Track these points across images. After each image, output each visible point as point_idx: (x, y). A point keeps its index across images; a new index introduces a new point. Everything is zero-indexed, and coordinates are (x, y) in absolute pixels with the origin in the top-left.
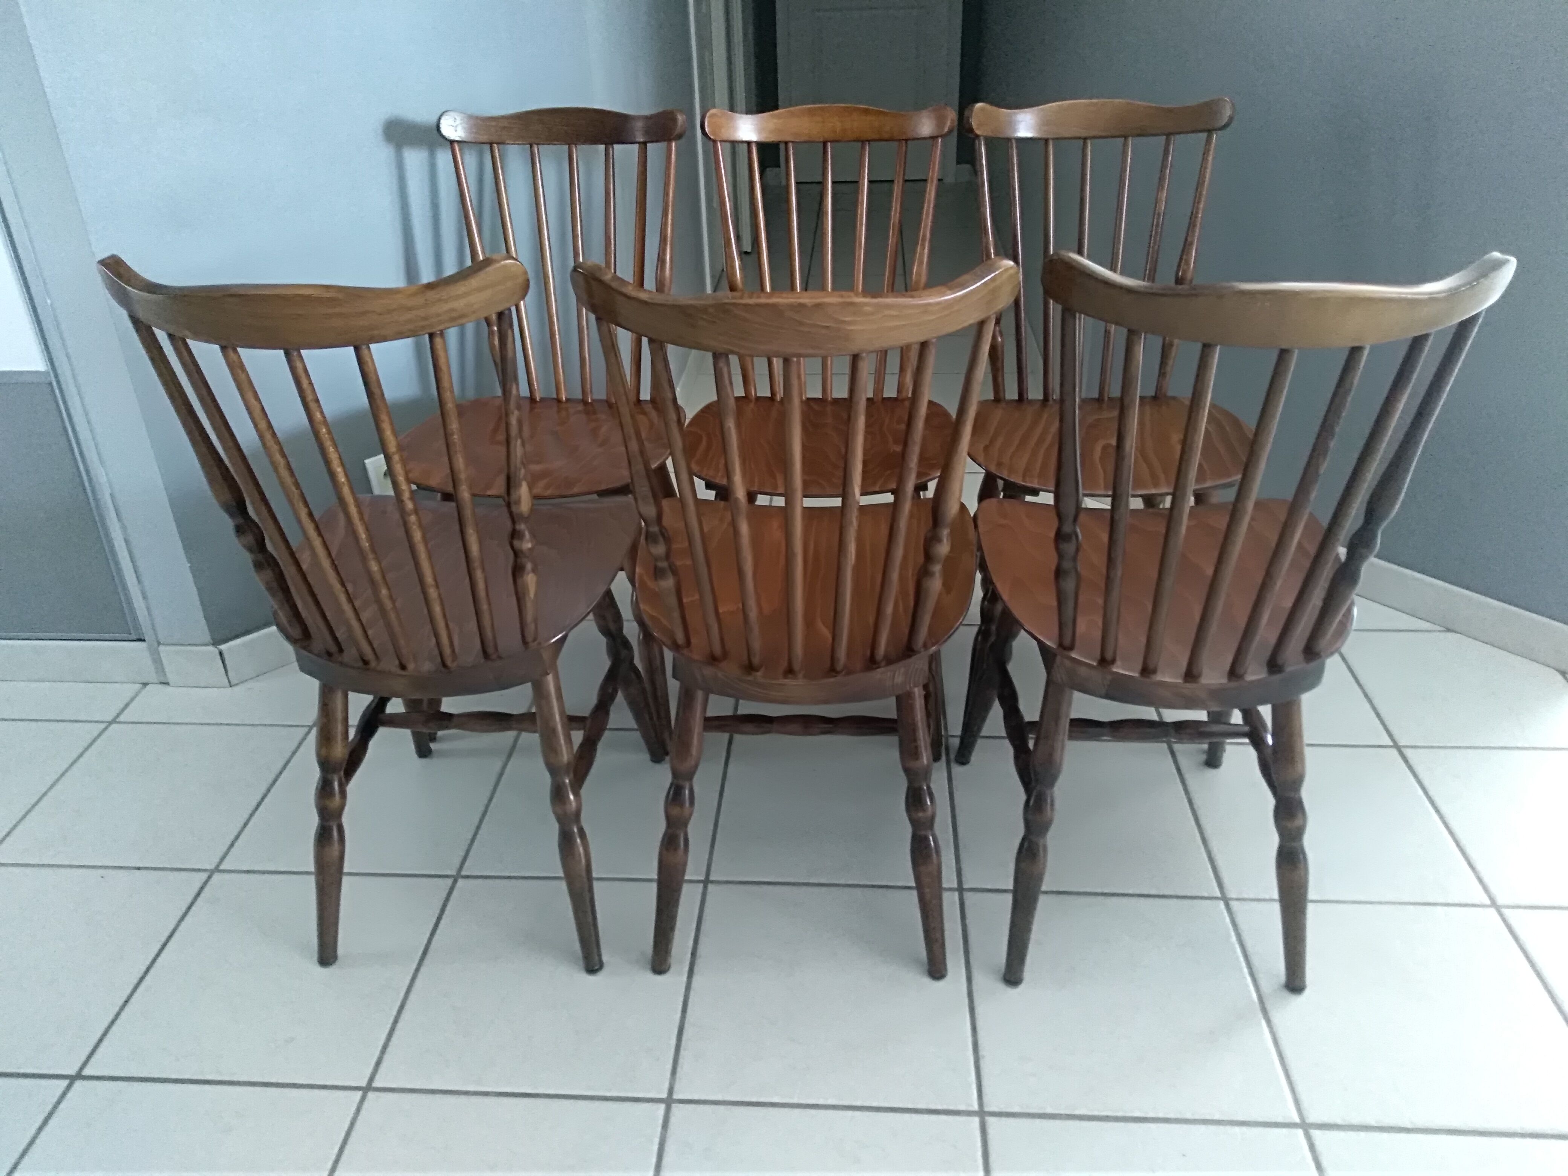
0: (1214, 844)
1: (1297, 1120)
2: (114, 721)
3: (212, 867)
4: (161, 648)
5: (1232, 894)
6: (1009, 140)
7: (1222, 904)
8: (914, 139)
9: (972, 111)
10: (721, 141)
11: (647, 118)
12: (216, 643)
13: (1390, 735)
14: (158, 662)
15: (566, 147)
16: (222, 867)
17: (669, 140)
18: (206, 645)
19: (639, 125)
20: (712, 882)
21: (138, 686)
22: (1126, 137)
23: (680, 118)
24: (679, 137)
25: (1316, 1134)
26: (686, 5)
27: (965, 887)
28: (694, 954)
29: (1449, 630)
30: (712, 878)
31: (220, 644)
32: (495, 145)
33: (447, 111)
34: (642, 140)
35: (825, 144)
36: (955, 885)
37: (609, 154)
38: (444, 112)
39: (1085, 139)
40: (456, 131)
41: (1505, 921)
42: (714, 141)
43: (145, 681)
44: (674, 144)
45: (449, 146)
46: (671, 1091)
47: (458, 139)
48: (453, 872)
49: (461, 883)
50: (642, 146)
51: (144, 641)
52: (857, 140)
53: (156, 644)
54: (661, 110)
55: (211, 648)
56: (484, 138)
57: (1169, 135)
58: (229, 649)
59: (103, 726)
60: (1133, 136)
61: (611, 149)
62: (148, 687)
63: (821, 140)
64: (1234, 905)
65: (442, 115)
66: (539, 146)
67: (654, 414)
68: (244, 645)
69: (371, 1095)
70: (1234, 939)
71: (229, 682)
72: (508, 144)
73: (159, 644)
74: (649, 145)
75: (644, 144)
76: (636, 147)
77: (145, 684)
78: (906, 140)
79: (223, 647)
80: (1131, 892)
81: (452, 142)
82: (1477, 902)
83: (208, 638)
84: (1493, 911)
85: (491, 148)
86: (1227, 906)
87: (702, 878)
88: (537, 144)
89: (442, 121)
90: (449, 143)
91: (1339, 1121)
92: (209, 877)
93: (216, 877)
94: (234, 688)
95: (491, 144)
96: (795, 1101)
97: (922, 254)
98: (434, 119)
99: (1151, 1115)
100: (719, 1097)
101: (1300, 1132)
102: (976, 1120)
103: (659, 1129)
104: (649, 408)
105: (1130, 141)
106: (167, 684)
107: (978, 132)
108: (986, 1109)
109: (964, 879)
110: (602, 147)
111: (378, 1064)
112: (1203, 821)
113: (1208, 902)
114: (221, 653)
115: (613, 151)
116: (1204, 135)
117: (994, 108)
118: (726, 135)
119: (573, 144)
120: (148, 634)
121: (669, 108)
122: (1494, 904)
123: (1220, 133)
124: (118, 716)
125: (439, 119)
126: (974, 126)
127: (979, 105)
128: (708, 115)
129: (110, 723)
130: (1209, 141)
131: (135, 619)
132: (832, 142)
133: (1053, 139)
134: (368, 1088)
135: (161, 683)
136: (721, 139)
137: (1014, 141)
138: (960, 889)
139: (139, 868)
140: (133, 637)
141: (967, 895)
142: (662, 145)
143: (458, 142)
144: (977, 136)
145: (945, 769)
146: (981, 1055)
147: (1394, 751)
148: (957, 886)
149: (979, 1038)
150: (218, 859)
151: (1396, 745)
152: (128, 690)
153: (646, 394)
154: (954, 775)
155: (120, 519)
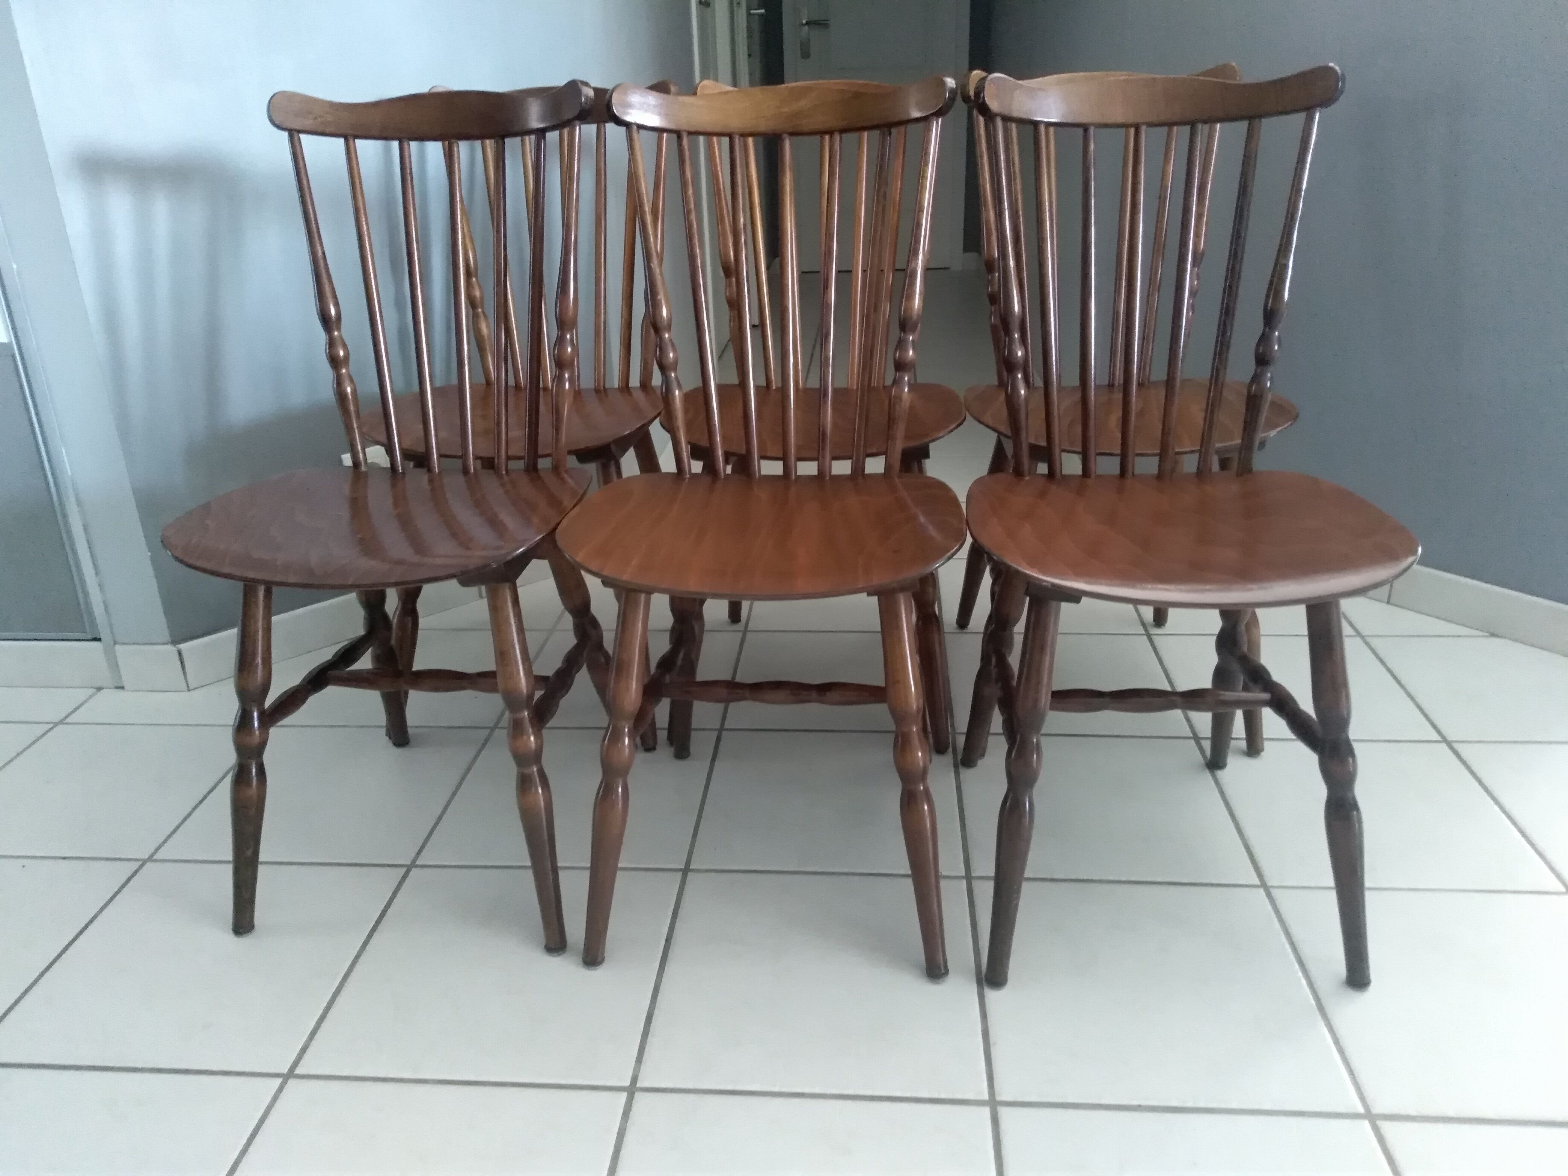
1: (1361, 1110)
2: (60, 723)
3: (146, 857)
4: (118, 648)
5: (1272, 880)
7: (1262, 892)
12: (175, 642)
13: (1439, 732)
14: (113, 663)
16: (156, 857)
18: (166, 644)
20: (693, 870)
21: (90, 690)
25: (1386, 1127)
27: (973, 875)
28: (668, 940)
29: (1493, 635)
30: (692, 867)
31: (180, 643)
43: (98, 685)
46: (634, 1079)
48: (408, 862)
49: (414, 872)
51: (99, 640)
53: (112, 644)
55: (170, 648)
58: (189, 649)
59: (47, 727)
62: (102, 692)
64: (1275, 892)
68: (205, 646)
69: (292, 1082)
70: (1278, 927)
71: (188, 686)
73: (115, 643)
77: (99, 689)
79: (182, 646)
80: (1159, 880)
82: (1551, 889)
83: (167, 637)
86: (1269, 895)
87: (683, 867)
91: (1413, 1113)
92: (141, 866)
93: (149, 865)
94: (192, 693)
96: (776, 1089)
99: (1190, 1104)
100: (690, 1086)
101: (1366, 1124)
102: (986, 1111)
103: (619, 1118)
104: (638, 393)
106: (122, 688)
108: (999, 1098)
109: (972, 866)
111: (304, 1050)
112: (1237, 812)
113: (1247, 890)
114: (180, 653)
120: (104, 634)
122: (1567, 891)
124: (67, 717)
129: (56, 724)
131: (92, 618)
134: (291, 1074)
135: (116, 687)
138: (969, 877)
139: (64, 858)
140: (90, 637)
141: (977, 884)
145: (952, 769)
146: (991, 1042)
147: (1444, 746)
148: (964, 874)
149: (989, 1024)
150: (153, 850)
151: (1445, 740)
152: (81, 694)
153: (635, 381)
154: (962, 776)
155: (79, 503)
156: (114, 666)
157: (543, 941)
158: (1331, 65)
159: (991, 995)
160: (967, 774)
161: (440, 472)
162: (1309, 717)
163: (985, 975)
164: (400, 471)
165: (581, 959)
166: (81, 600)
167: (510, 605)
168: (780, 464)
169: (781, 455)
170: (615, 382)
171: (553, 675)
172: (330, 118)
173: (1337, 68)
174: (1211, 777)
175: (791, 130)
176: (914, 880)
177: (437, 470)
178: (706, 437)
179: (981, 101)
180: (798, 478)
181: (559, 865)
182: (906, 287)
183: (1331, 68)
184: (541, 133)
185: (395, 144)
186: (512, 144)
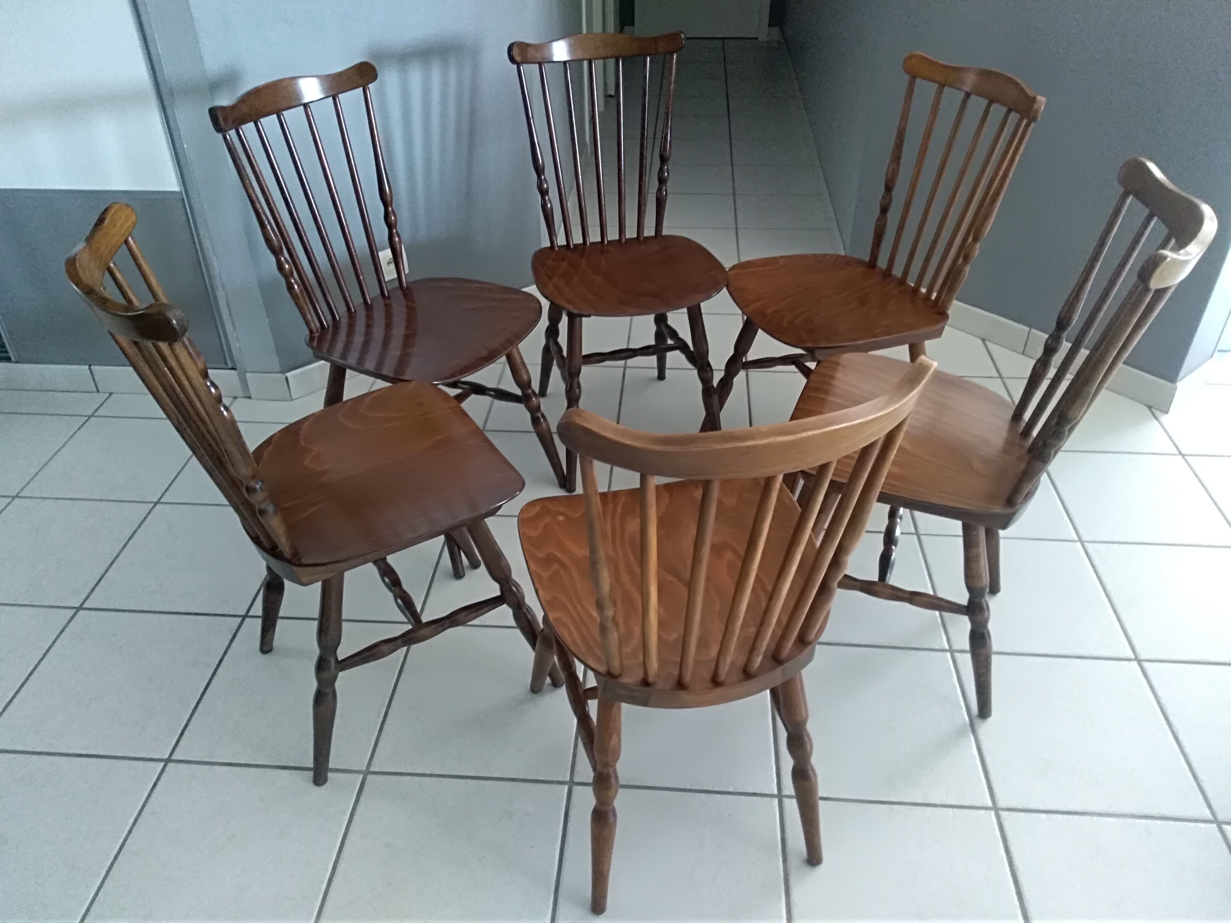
4: (248, 375)
12: (283, 371)
14: (244, 382)
18: (278, 373)
21: (231, 399)
31: (287, 372)
43: (235, 396)
51: (236, 369)
53: (244, 371)
55: (279, 375)
58: (294, 376)
62: (238, 400)
68: (301, 373)
71: (291, 398)
73: (246, 372)
77: (235, 398)
79: (289, 375)
83: (278, 368)
94: (294, 402)
106: (250, 398)
114: (287, 379)
120: (239, 366)
131: (231, 356)
135: (246, 397)
140: (231, 367)
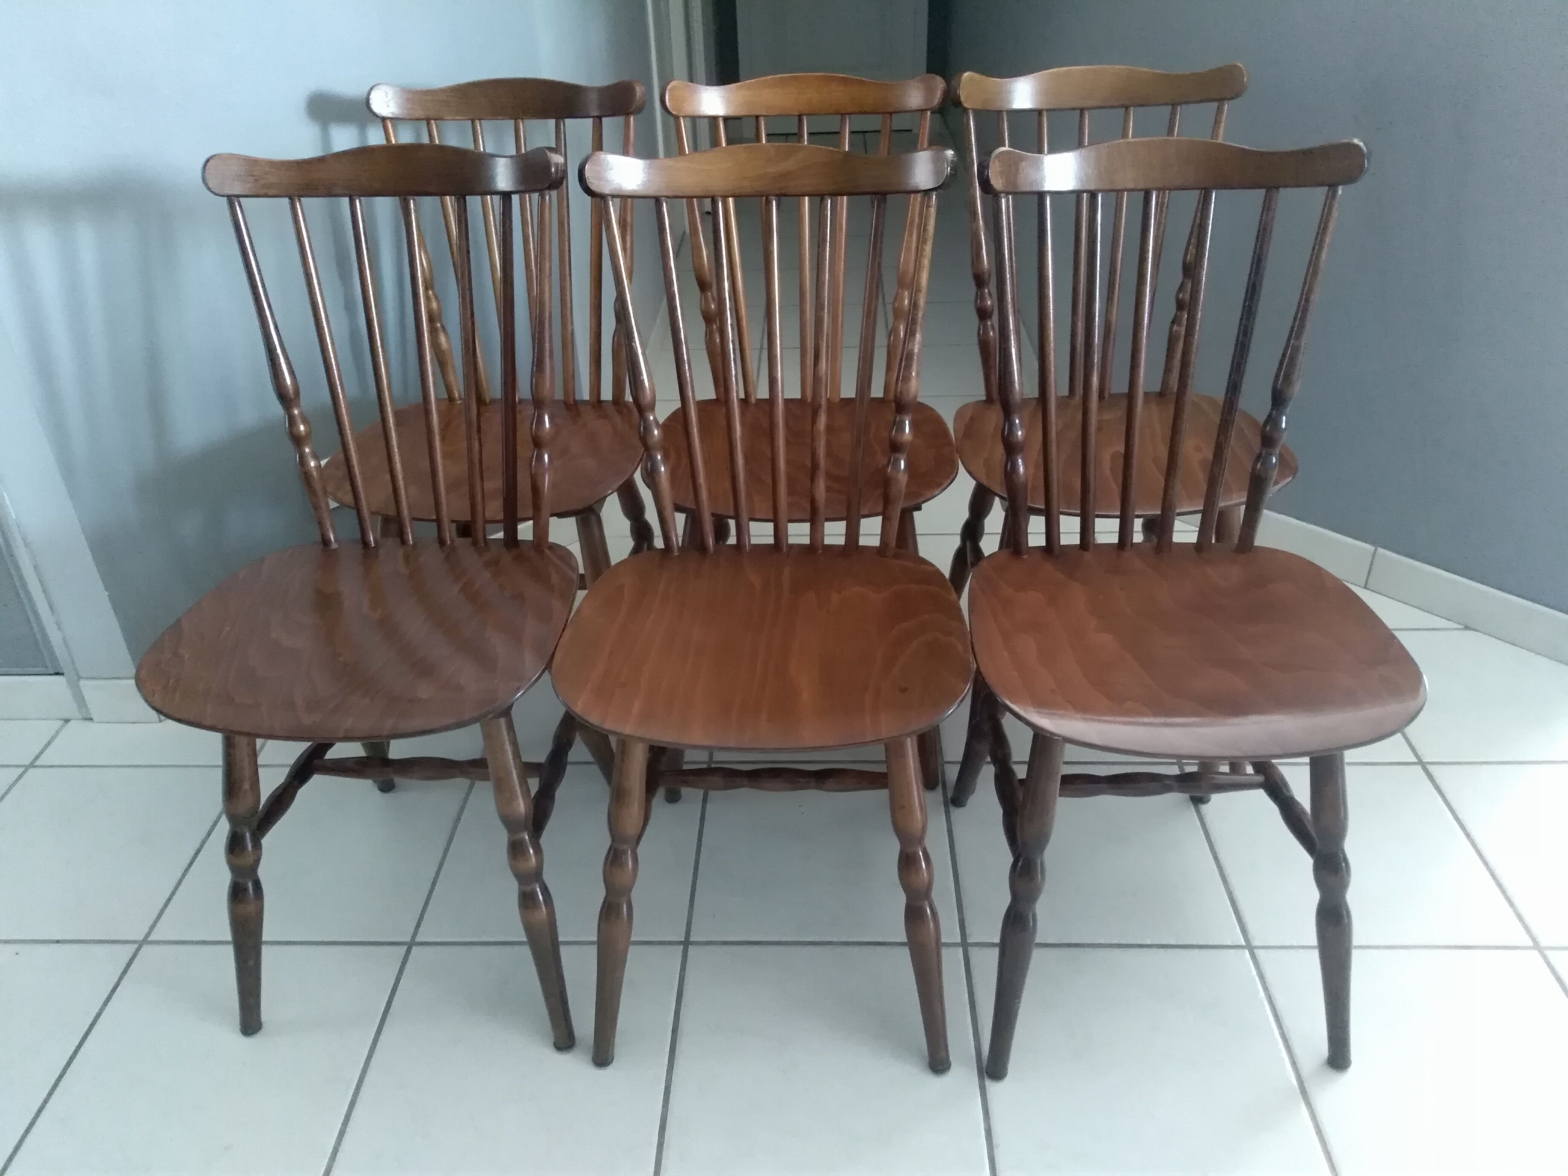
0: (1233, 880)
2: (32, 765)
3: (141, 938)
4: (83, 683)
5: (1256, 940)
6: (1000, 112)
7: (1247, 953)
8: (899, 112)
9: (959, 81)
10: (683, 117)
11: (602, 91)
13: (1414, 751)
15: (512, 122)
16: (151, 938)
17: (627, 114)
18: (131, 678)
19: (593, 97)
20: (693, 943)
21: (61, 722)
22: (1127, 108)
23: (639, 90)
24: (639, 110)
26: (643, 7)
27: (969, 943)
28: (675, 1031)
29: (1467, 628)
30: (692, 939)
32: (433, 122)
33: (379, 84)
34: (596, 114)
35: (800, 117)
36: (959, 940)
37: (560, 129)
38: (373, 86)
39: (1082, 110)
40: (388, 106)
41: (1549, 964)
42: (677, 118)
43: (67, 718)
44: (632, 118)
45: (381, 124)
47: (390, 115)
48: (408, 939)
49: (415, 949)
50: (597, 120)
51: (62, 674)
52: (837, 113)
53: (76, 677)
54: (616, 81)
56: (419, 113)
57: (1174, 105)
59: (21, 770)
60: (1135, 106)
61: (562, 123)
62: (71, 724)
63: (797, 113)
64: (1260, 953)
65: (372, 89)
66: (482, 121)
67: (617, 419)
70: (1262, 994)
72: (446, 120)
73: (80, 678)
74: (604, 120)
75: (600, 118)
76: (589, 122)
77: (67, 721)
78: (891, 113)
81: (384, 119)
82: (1518, 943)
83: (132, 671)
84: (1536, 953)
85: (428, 124)
86: (1253, 955)
87: (683, 939)
88: (480, 120)
89: (371, 97)
90: (380, 120)
92: (138, 950)
93: (145, 949)
94: (163, 724)
95: (428, 120)
97: (909, 242)
98: (365, 95)
104: (611, 410)
105: (1132, 111)
106: (91, 719)
107: (966, 105)
109: (968, 932)
110: (552, 122)
112: (1222, 856)
113: (1232, 951)
115: (564, 127)
116: (1215, 105)
117: (984, 78)
118: (689, 110)
119: (519, 118)
120: (67, 669)
121: (625, 78)
122: (1536, 945)
123: (1231, 102)
124: (37, 757)
125: (369, 94)
126: (962, 99)
127: (966, 74)
128: (669, 87)
129: (27, 768)
130: (1219, 110)
131: (52, 653)
132: (807, 115)
133: (1047, 110)
135: (84, 719)
136: (684, 115)
137: (1005, 113)
138: (965, 944)
139: (58, 942)
140: (52, 671)
141: (974, 952)
142: (619, 120)
143: (391, 119)
144: (966, 110)
145: (942, 808)
146: (994, 1142)
147: (1419, 768)
148: (960, 941)
149: (992, 1123)
150: (146, 930)
151: (1421, 763)
152: (47, 728)
153: (607, 394)
154: (953, 818)
155: (27, 545)
156: (80, 700)
157: (551, 1040)
158: (1356, 141)
159: (993, 1087)
160: (957, 814)
161: (414, 544)
162: (1303, 811)
163: (987, 1066)
164: (373, 546)
165: (591, 1058)
166: (39, 636)
167: (505, 733)
168: (770, 526)
169: (772, 517)
170: (584, 393)
171: (546, 761)
172: (272, 179)
173: (1361, 144)
174: (1195, 814)
175: (778, 192)
176: (910, 949)
177: (411, 542)
178: (691, 496)
179: (985, 177)
180: (792, 546)
181: (560, 939)
182: (902, 370)
183: (1357, 147)
184: (506, 196)
185: (346, 200)
186: (474, 202)
